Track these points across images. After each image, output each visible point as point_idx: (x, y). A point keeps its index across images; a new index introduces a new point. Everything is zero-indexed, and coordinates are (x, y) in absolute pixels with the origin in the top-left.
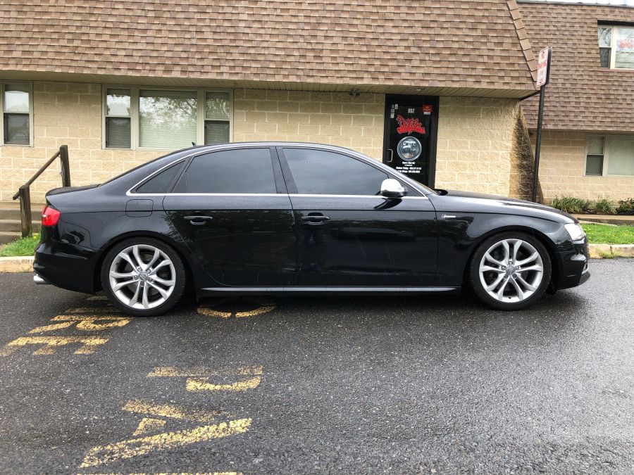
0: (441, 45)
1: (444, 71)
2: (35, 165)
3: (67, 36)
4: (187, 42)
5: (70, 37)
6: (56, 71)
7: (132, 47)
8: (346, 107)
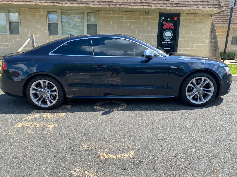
1: (184, 3)
2: (22, 42)
6: (28, 4)
8: (143, 18)
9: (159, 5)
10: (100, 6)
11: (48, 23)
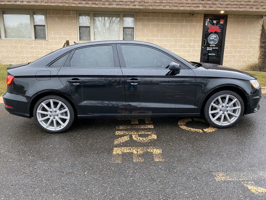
1: (236, 3)
2: (49, 49)
6: (60, 5)
8: (186, 20)
9: (208, 6)
10: (141, 7)
11: (79, 27)
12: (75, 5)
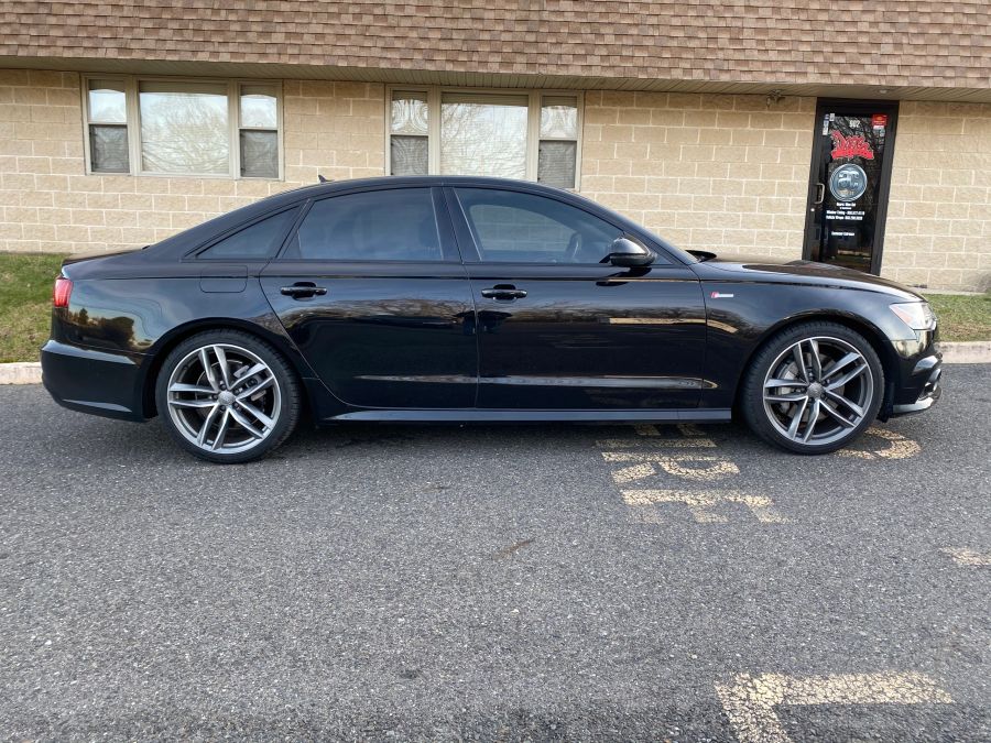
0: (926, 20)
1: (931, 61)
3: (352, 9)
4: (534, 17)
5: (357, 10)
6: (340, 65)
7: (449, 25)
8: (754, 117)
9: (834, 71)
11: (392, 136)
12: (389, 66)
